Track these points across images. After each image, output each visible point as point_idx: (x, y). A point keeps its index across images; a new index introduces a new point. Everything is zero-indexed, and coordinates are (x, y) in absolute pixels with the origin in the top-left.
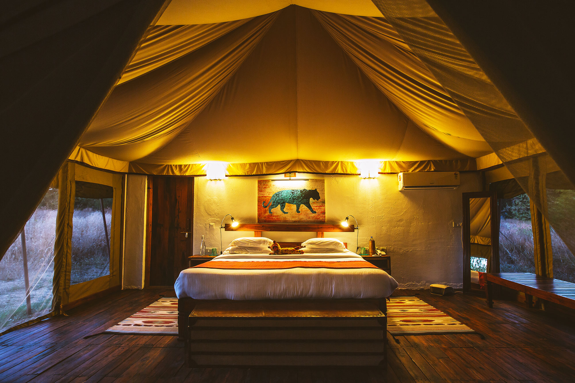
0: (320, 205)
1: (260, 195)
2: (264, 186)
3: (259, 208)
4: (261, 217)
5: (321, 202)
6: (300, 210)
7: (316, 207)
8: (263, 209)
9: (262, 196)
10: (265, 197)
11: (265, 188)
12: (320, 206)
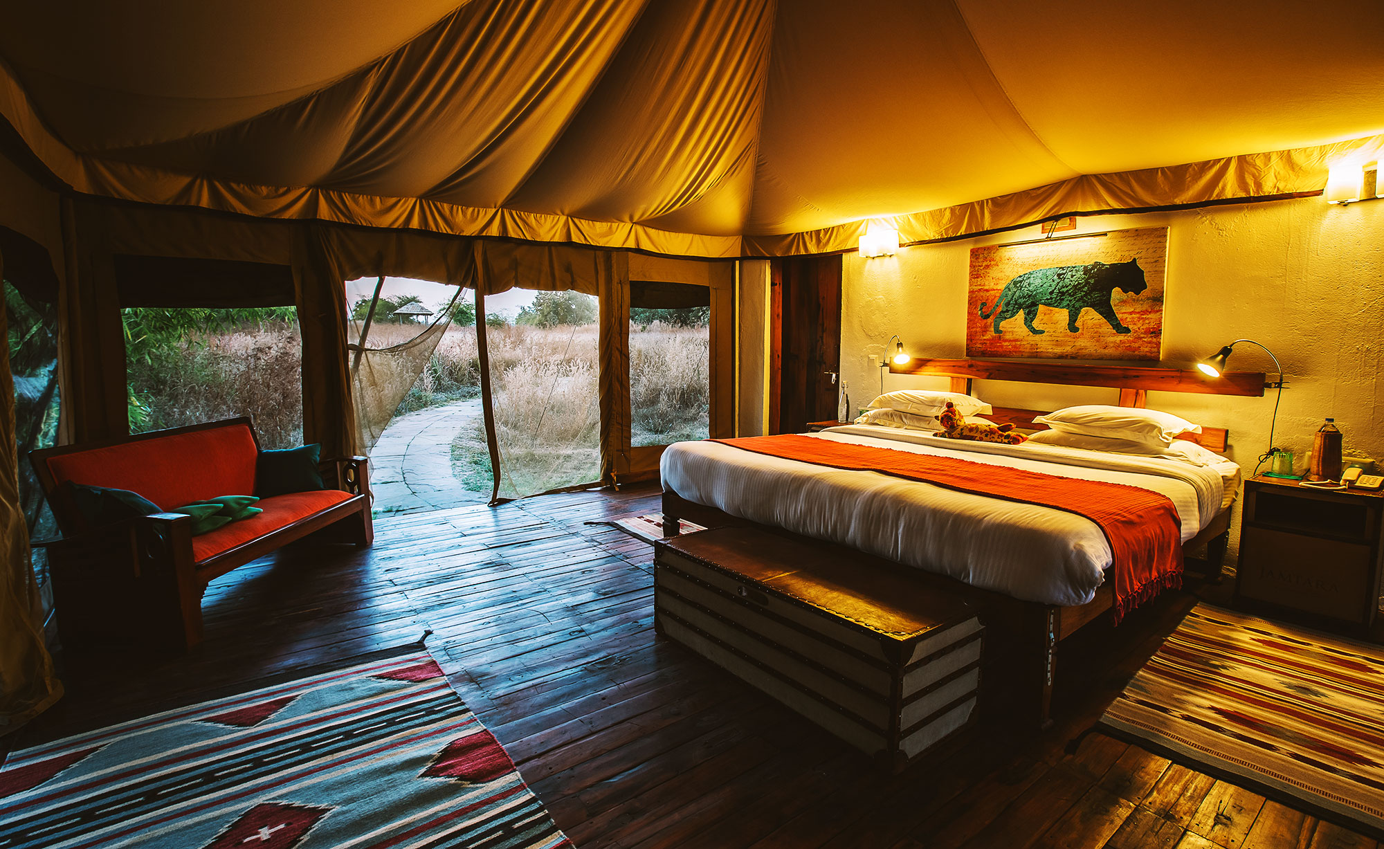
0: (1144, 309)
1: (974, 287)
2: (985, 264)
3: (971, 321)
4: (974, 342)
5: (1148, 299)
6: (1078, 324)
7: (1131, 313)
8: (980, 321)
9: (980, 290)
10: (987, 291)
11: (987, 266)
12: (1145, 312)
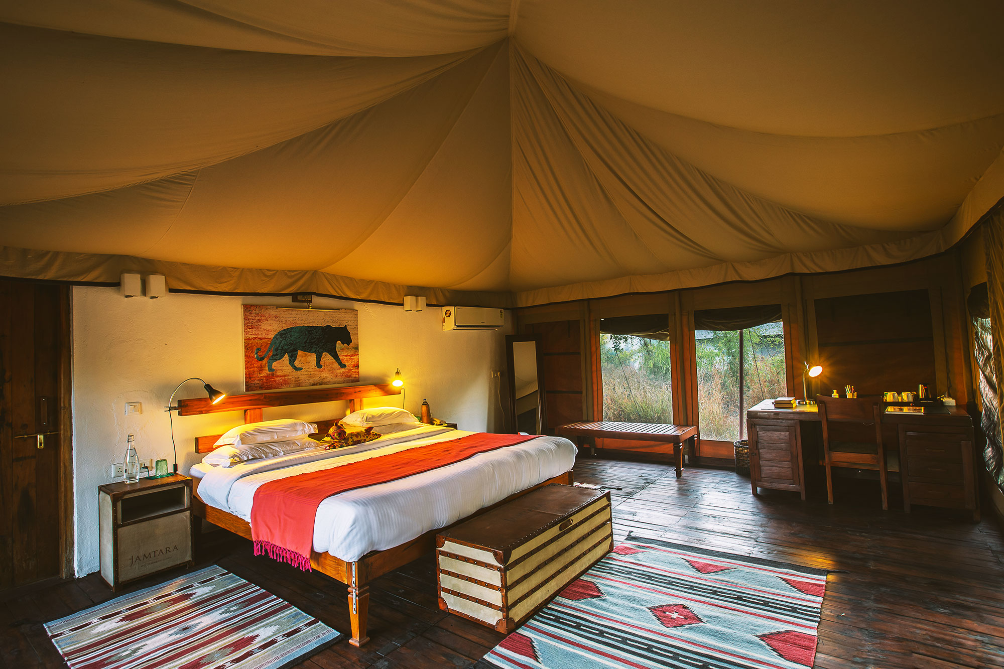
1: (250, 336)
2: (257, 318)
3: (248, 362)
4: (252, 379)
5: (353, 348)
7: (346, 356)
9: (255, 338)
10: (261, 339)
11: (259, 321)
12: (352, 355)
